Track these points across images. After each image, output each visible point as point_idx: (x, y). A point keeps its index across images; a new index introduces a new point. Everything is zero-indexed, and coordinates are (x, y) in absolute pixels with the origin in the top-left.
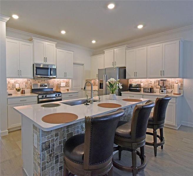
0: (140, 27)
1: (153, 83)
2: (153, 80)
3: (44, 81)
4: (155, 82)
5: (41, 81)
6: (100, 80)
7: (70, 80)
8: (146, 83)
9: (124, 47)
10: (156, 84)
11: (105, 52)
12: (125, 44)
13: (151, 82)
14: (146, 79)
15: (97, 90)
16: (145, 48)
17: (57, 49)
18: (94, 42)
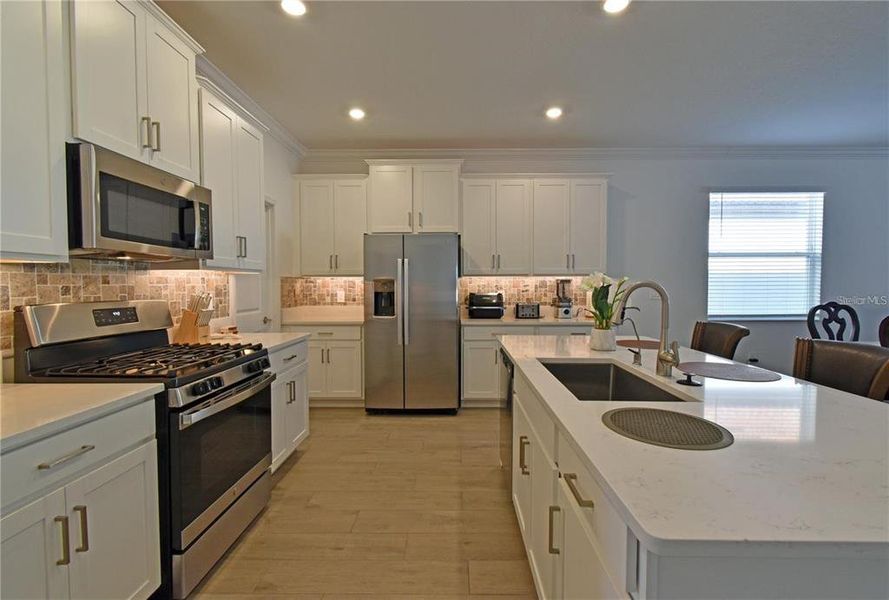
0: (554, 113)
1: (532, 289)
2: (531, 282)
3: (106, 281)
4: (536, 287)
5: (81, 283)
6: (375, 281)
7: (232, 279)
8: (514, 291)
9: (454, 166)
10: (538, 294)
11: (373, 169)
12: (459, 157)
13: (527, 288)
14: (511, 279)
15: (361, 319)
16: (526, 182)
17: (205, 93)
18: (357, 114)
